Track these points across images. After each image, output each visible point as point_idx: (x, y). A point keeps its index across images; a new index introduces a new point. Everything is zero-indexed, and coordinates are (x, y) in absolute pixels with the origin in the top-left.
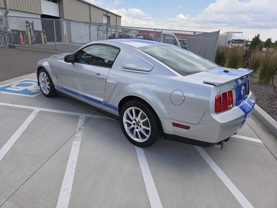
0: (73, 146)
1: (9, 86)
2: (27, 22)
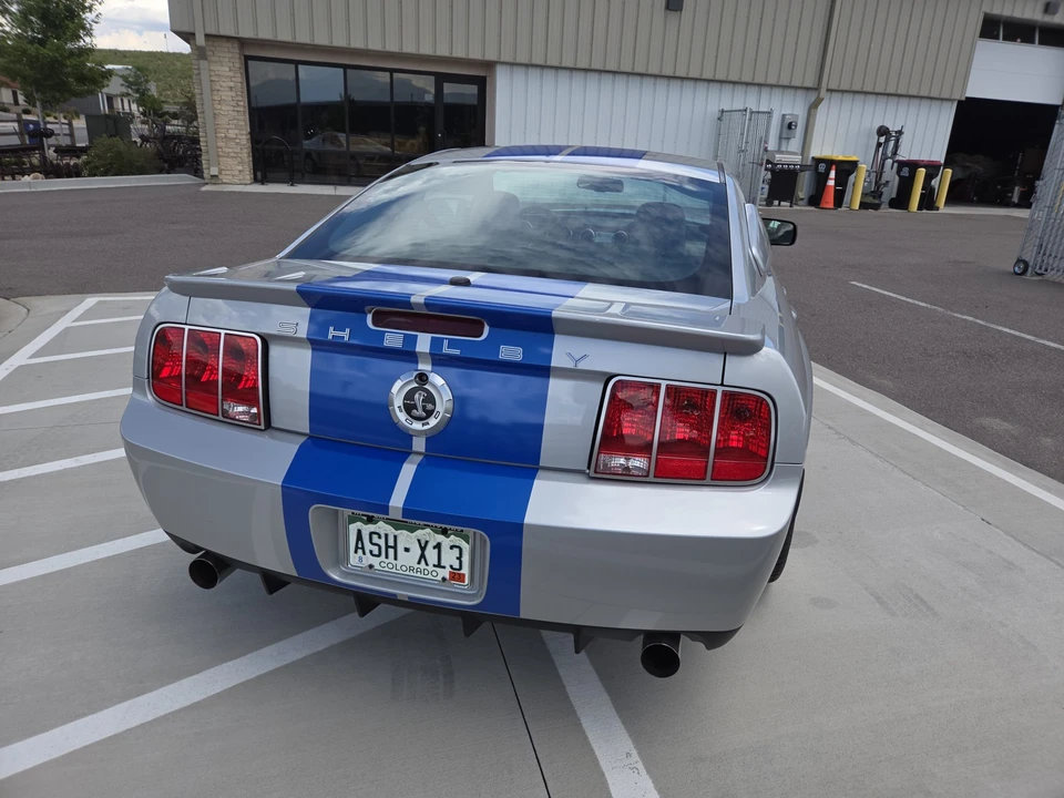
2: (883, 131)
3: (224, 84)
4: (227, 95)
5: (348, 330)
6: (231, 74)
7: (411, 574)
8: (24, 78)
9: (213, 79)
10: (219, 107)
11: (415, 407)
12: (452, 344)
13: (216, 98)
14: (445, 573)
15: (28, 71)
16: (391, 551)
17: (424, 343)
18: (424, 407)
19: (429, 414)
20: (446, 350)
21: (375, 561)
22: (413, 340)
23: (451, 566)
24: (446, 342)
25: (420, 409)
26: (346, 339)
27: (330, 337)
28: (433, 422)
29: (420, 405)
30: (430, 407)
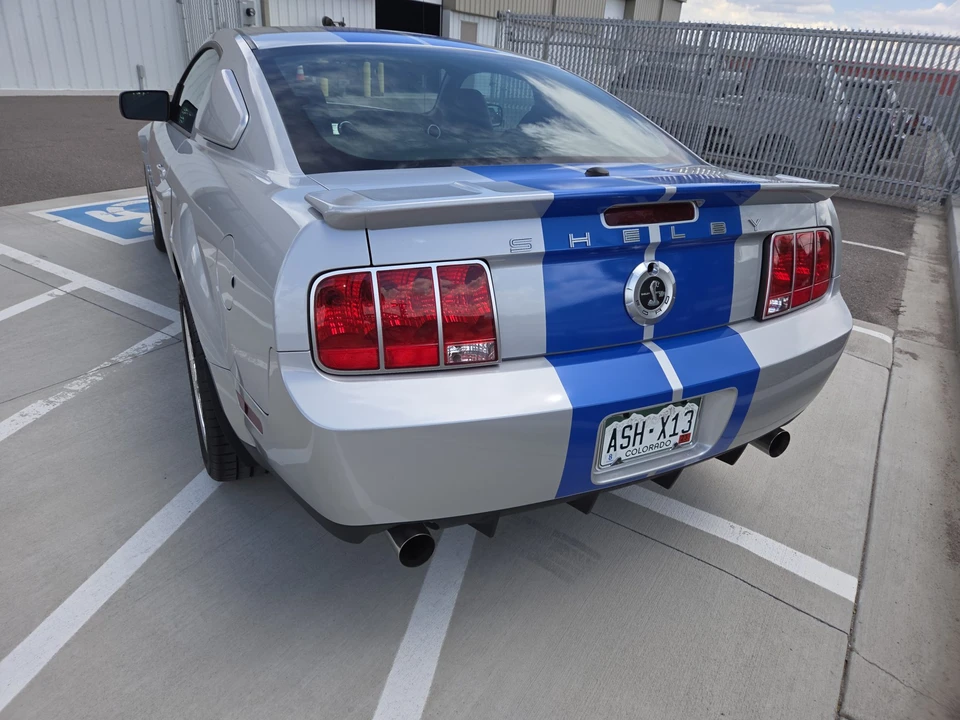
0: (17, 414)
1: (103, 208)
5: (588, 234)
7: (651, 451)
11: (650, 297)
12: (679, 229)
14: (676, 439)
16: (638, 437)
17: (655, 232)
18: (658, 295)
19: (661, 300)
20: (674, 236)
21: (623, 453)
22: (645, 233)
23: (683, 431)
24: (673, 228)
25: (654, 297)
26: (589, 244)
27: (572, 245)
28: (665, 307)
30: (661, 294)
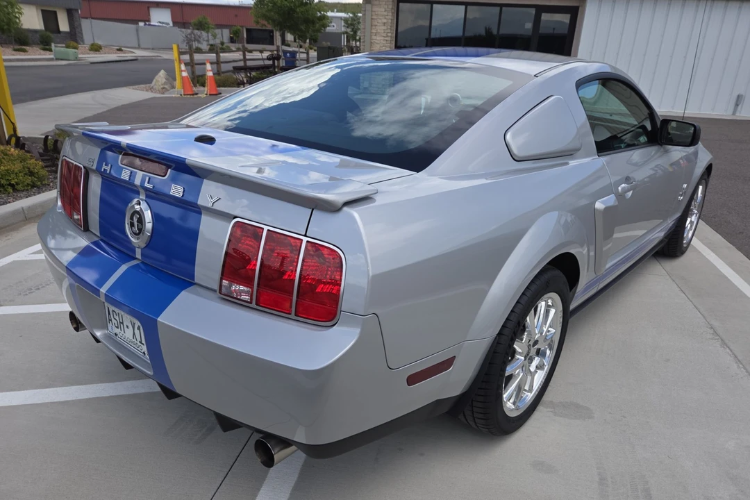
3: (380, 21)
4: (381, 29)
6: (386, 13)
7: (132, 344)
8: (274, 21)
9: (374, 17)
10: (374, 37)
11: (134, 225)
12: (151, 180)
13: (373, 31)
15: (276, 17)
16: (122, 326)
17: (138, 178)
18: (138, 226)
19: (140, 232)
20: (147, 184)
21: (117, 331)
24: (148, 178)
25: (136, 227)
28: (141, 238)
29: (136, 224)
